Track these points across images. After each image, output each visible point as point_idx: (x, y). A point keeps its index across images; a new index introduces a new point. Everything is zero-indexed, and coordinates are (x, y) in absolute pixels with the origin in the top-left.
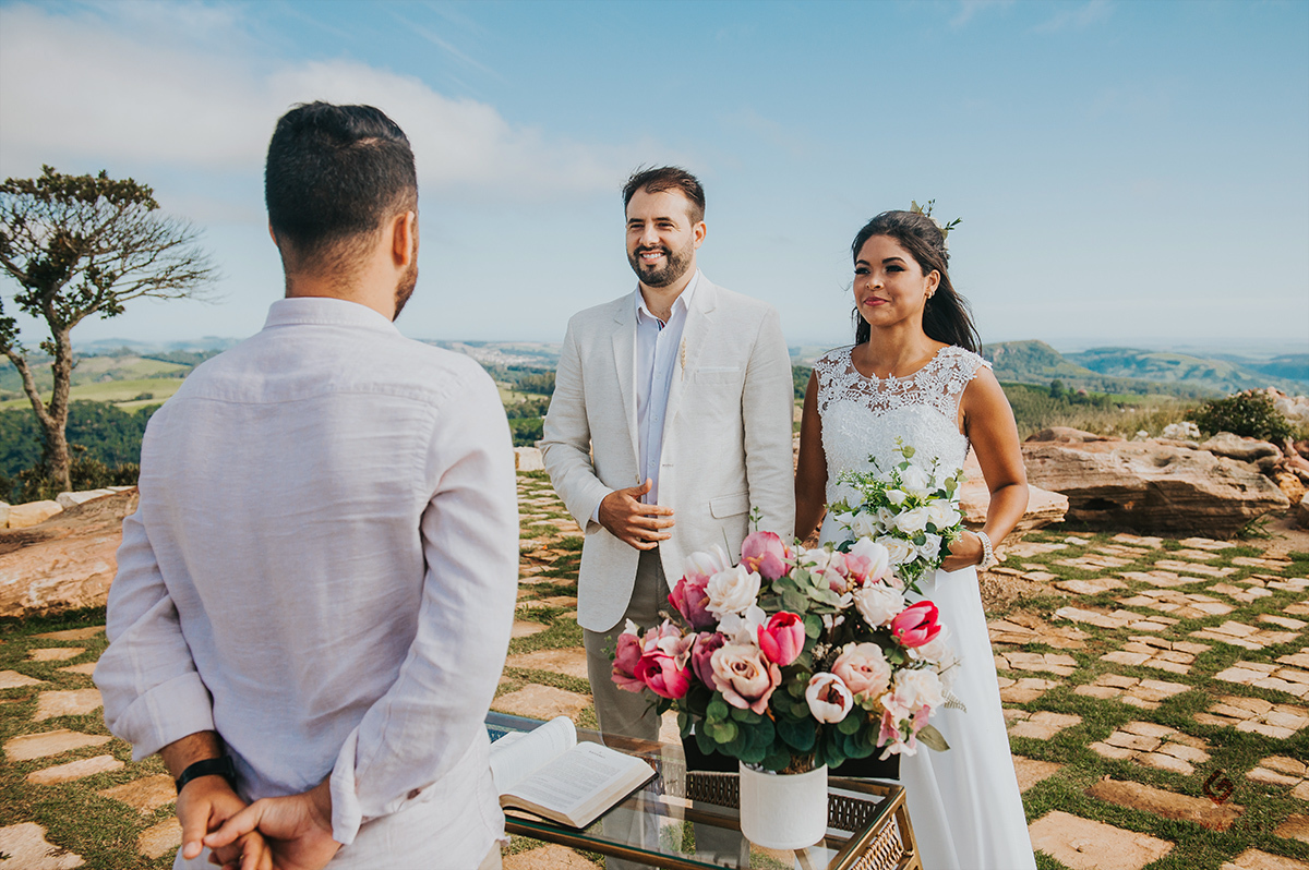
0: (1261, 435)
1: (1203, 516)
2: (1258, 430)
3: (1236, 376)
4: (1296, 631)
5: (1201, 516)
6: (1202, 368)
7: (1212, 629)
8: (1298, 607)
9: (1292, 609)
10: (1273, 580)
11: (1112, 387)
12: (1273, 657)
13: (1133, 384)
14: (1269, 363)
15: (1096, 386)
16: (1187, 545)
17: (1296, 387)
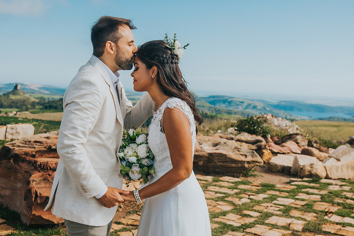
0: (258, 134)
1: (230, 167)
2: (257, 132)
3: (264, 108)
4: (256, 217)
5: (229, 167)
6: (253, 105)
7: (223, 217)
8: (259, 207)
9: (256, 208)
10: (252, 195)
11: (219, 111)
12: (244, 229)
13: (226, 111)
14: (276, 104)
15: (212, 111)
16: (222, 180)
17: (286, 114)
